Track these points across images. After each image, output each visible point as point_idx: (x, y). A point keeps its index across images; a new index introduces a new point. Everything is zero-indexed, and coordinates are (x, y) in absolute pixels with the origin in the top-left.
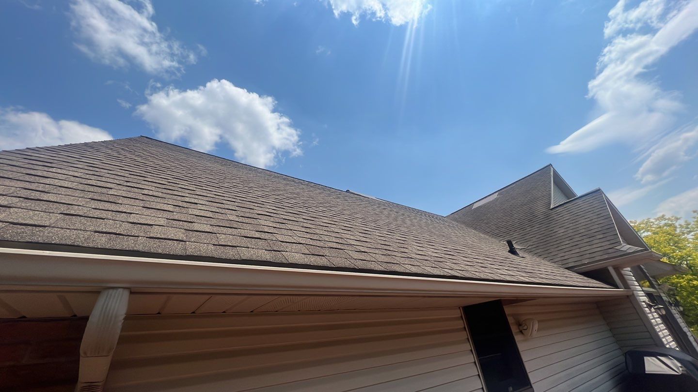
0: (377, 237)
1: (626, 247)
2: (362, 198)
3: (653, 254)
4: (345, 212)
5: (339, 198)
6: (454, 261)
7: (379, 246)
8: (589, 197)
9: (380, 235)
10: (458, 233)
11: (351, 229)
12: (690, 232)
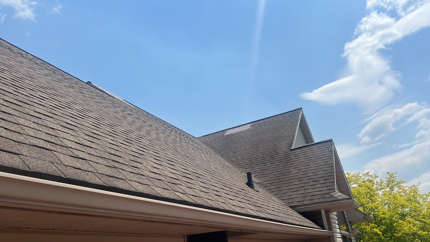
0: (108, 145)
1: (338, 194)
2: (106, 95)
3: (354, 202)
4: (74, 106)
5: (73, 87)
6: (190, 185)
7: (107, 156)
8: (323, 145)
9: (112, 142)
10: (204, 157)
11: (75, 129)
12: (382, 189)
